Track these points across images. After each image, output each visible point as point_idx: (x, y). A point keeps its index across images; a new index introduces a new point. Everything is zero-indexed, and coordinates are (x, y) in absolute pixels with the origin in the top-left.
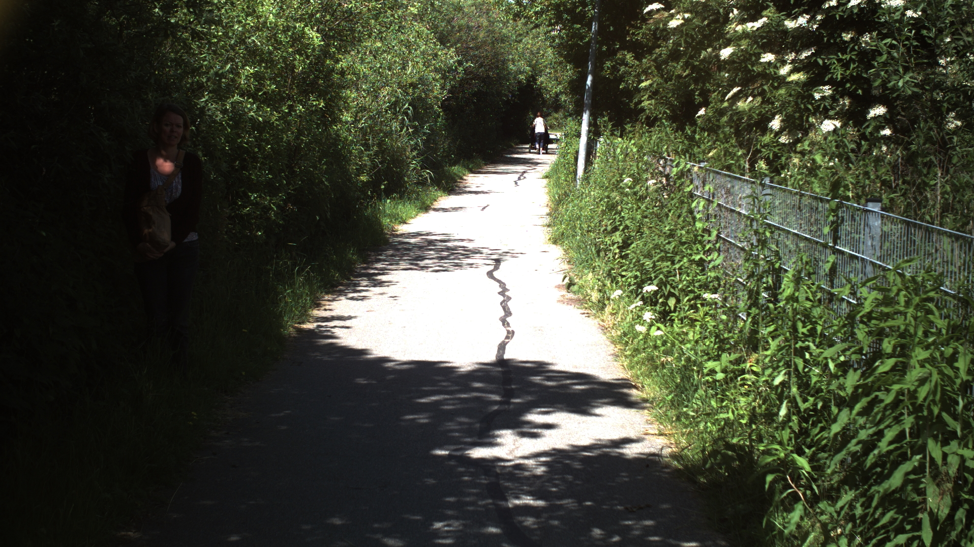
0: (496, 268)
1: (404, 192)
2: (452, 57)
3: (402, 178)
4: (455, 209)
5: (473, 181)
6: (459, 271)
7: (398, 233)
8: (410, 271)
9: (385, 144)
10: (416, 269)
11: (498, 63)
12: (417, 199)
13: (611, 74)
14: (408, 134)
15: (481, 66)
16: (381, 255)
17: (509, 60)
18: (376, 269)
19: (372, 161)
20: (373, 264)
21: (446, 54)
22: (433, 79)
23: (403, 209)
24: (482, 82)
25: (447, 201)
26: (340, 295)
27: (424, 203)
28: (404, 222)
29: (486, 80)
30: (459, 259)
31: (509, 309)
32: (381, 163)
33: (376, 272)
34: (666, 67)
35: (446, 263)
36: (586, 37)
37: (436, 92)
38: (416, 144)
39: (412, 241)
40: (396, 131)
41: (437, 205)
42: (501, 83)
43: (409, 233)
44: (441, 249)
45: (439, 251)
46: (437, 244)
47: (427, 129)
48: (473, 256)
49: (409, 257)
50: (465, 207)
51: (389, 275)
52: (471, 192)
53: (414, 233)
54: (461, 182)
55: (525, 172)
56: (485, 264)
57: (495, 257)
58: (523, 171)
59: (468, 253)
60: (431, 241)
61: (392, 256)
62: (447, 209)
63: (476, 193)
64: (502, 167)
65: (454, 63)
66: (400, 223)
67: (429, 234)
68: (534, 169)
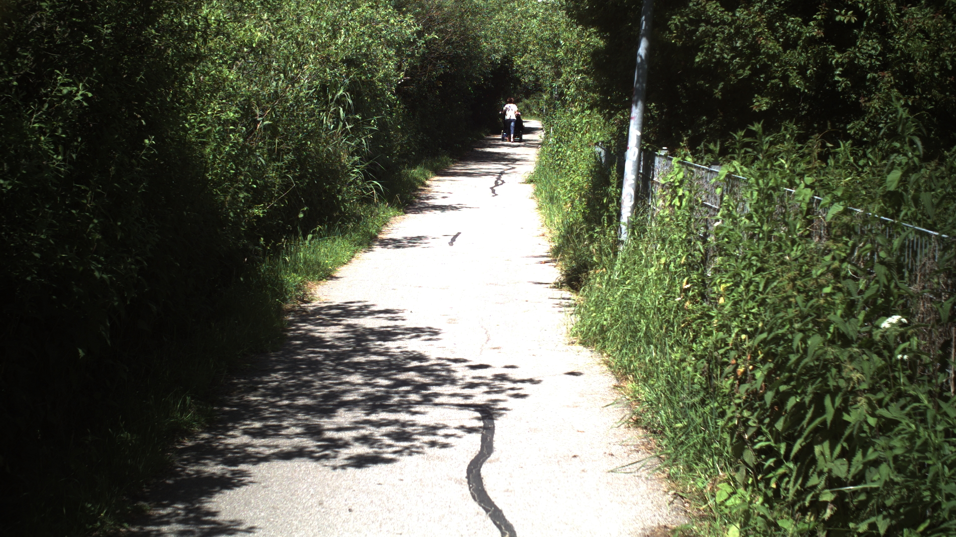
0: (486, 449)
1: (336, 220)
2: (409, 26)
3: (334, 198)
4: (413, 241)
5: (439, 187)
6: (404, 459)
9: (305, 150)
11: (468, 40)
16: (254, 389)
17: (480, 37)
18: (223, 454)
19: (282, 177)
20: (225, 432)
21: (401, 21)
22: (385, 55)
23: (330, 250)
24: (450, 63)
25: (400, 225)
27: (365, 234)
30: (409, 407)
32: (297, 179)
33: (219, 469)
38: (358, 145)
39: (329, 333)
40: (327, 129)
42: (471, 64)
43: (330, 308)
44: (377, 363)
45: (372, 371)
46: (371, 345)
47: (374, 123)
48: (436, 395)
49: (308, 396)
50: (426, 238)
51: (243, 489)
52: (435, 207)
53: (337, 307)
54: (423, 190)
55: (502, 173)
56: (462, 427)
57: (480, 397)
58: (499, 171)
59: (427, 380)
60: (363, 335)
61: (278, 392)
62: (399, 241)
63: (443, 208)
64: (474, 167)
65: (412, 34)
66: (320, 279)
67: (364, 311)
68: (513, 168)
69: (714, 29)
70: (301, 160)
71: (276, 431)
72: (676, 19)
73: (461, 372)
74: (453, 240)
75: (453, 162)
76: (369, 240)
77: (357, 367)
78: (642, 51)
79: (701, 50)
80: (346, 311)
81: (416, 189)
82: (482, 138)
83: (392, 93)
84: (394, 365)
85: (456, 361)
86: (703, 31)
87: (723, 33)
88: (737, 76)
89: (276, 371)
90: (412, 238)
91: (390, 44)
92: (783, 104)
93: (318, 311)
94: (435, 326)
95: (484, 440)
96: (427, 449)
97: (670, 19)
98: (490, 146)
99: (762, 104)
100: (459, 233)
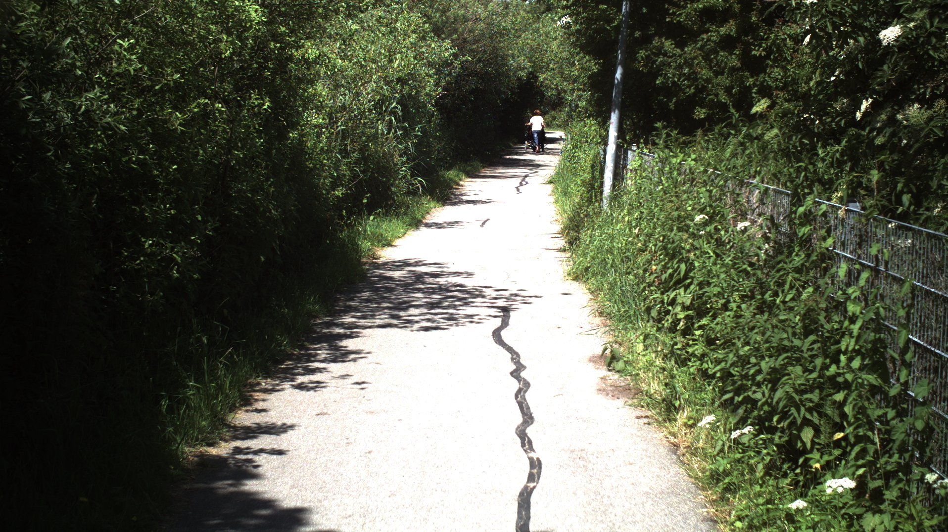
0: (505, 324)
1: (391, 206)
2: (447, 49)
3: (389, 189)
4: (451, 224)
5: (471, 187)
6: (454, 328)
7: (380, 261)
8: (388, 330)
9: (368, 150)
10: (396, 326)
11: (497, 59)
12: (405, 214)
13: (644, 66)
14: (396, 137)
15: (479, 61)
16: (352, 300)
17: (508, 56)
18: (342, 325)
19: (352, 170)
20: (340, 317)
21: (441, 46)
22: (426, 74)
23: (387, 227)
24: (480, 78)
25: (440, 213)
26: (285, 379)
27: (414, 218)
28: (389, 245)
29: (484, 77)
30: (455, 307)
31: (528, 408)
32: (362, 172)
33: (342, 331)
34: (715, 58)
35: (439, 315)
36: (615, 19)
37: (428, 89)
38: (406, 148)
39: (397, 274)
40: (383, 134)
41: (429, 219)
42: (500, 80)
43: (395, 262)
44: (432, 288)
45: (429, 292)
46: (427, 280)
47: (418, 131)
48: (473, 302)
49: (389, 303)
50: (462, 222)
51: (359, 339)
52: (468, 202)
53: (399, 261)
54: (458, 189)
55: (526, 176)
56: (490, 316)
57: (501, 303)
58: (524, 174)
59: (466, 296)
60: (419, 275)
61: (368, 301)
62: (440, 224)
63: (474, 202)
64: (501, 171)
65: (450, 56)
66: (384, 246)
67: (417, 263)
68: (537, 172)
69: (670, 60)
70: (365, 158)
71: (373, 317)
72: (642, 53)
73: (487, 292)
74: (484, 223)
75: (484, 167)
76: (416, 224)
77: (419, 290)
78: (618, 75)
79: (661, 75)
80: (405, 264)
81: (452, 188)
82: (510, 147)
83: (432, 106)
84: (442, 289)
85: (485, 287)
86: (661, 61)
87: (676, 62)
88: (685, 93)
89: (365, 292)
90: (450, 223)
91: (430, 65)
92: (718, 112)
93: (386, 263)
94: (470, 271)
95: (503, 321)
96: (468, 324)
97: (638, 53)
98: (517, 154)
99: (700, 113)
100: (488, 219)
